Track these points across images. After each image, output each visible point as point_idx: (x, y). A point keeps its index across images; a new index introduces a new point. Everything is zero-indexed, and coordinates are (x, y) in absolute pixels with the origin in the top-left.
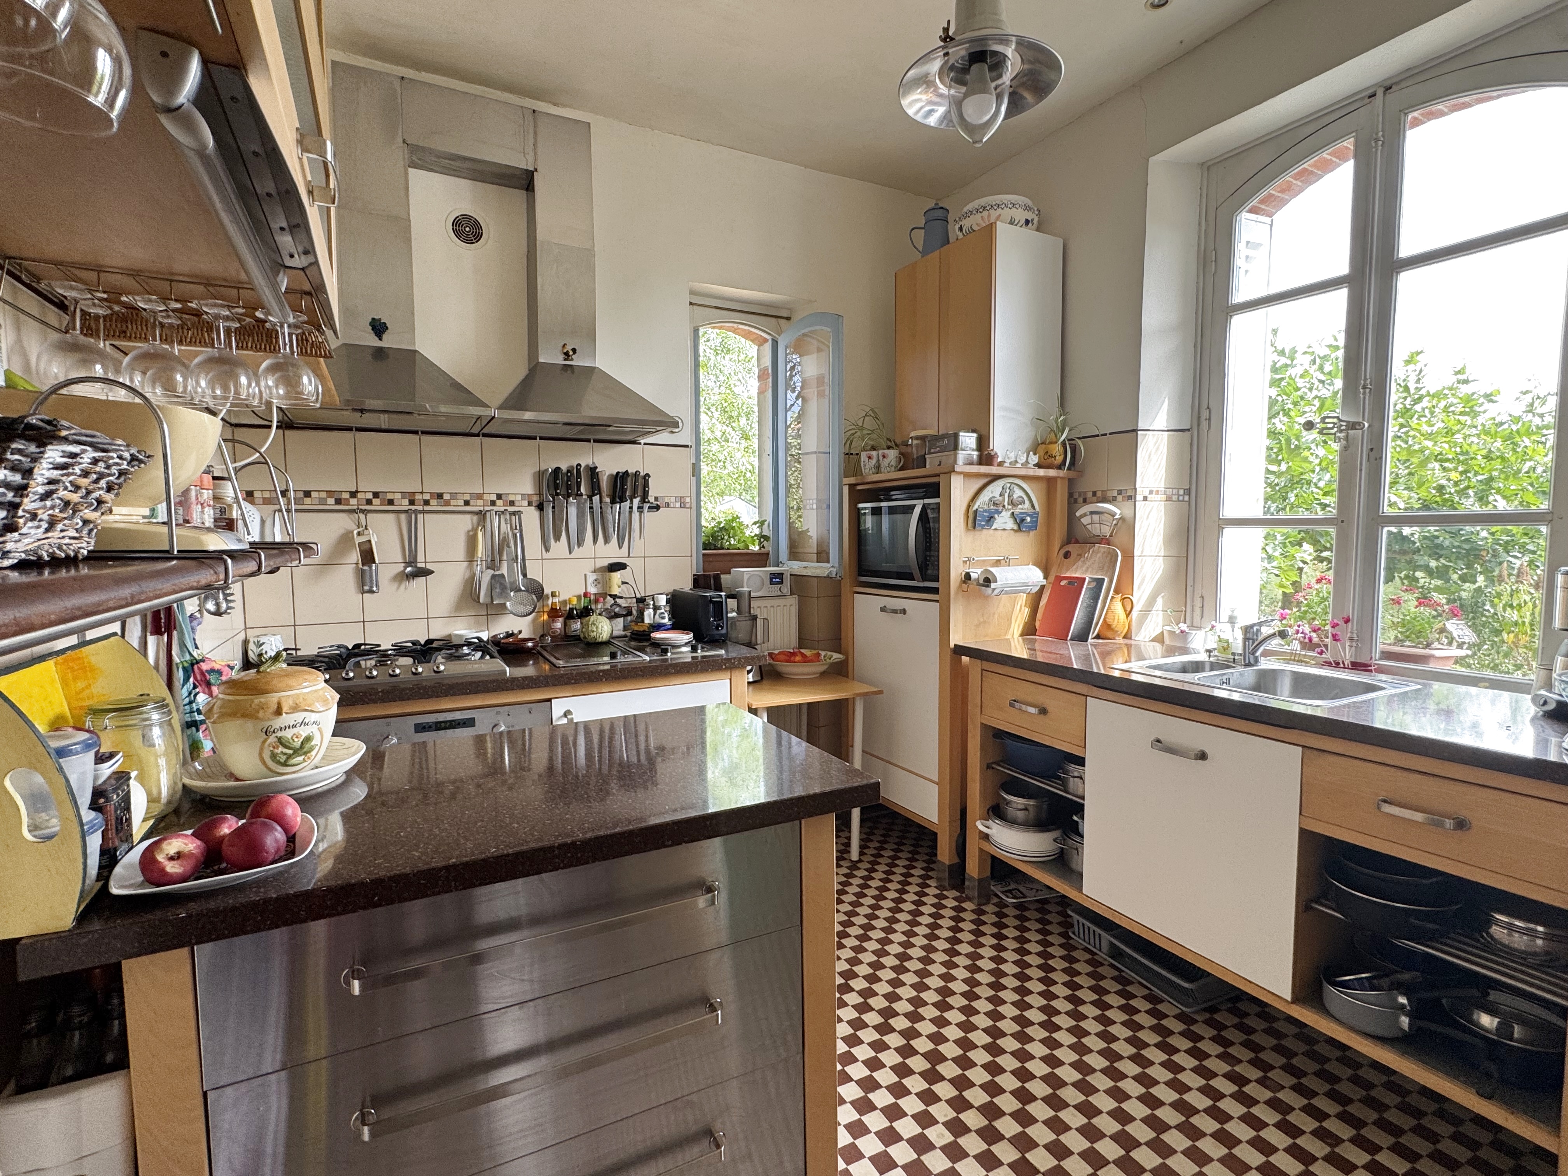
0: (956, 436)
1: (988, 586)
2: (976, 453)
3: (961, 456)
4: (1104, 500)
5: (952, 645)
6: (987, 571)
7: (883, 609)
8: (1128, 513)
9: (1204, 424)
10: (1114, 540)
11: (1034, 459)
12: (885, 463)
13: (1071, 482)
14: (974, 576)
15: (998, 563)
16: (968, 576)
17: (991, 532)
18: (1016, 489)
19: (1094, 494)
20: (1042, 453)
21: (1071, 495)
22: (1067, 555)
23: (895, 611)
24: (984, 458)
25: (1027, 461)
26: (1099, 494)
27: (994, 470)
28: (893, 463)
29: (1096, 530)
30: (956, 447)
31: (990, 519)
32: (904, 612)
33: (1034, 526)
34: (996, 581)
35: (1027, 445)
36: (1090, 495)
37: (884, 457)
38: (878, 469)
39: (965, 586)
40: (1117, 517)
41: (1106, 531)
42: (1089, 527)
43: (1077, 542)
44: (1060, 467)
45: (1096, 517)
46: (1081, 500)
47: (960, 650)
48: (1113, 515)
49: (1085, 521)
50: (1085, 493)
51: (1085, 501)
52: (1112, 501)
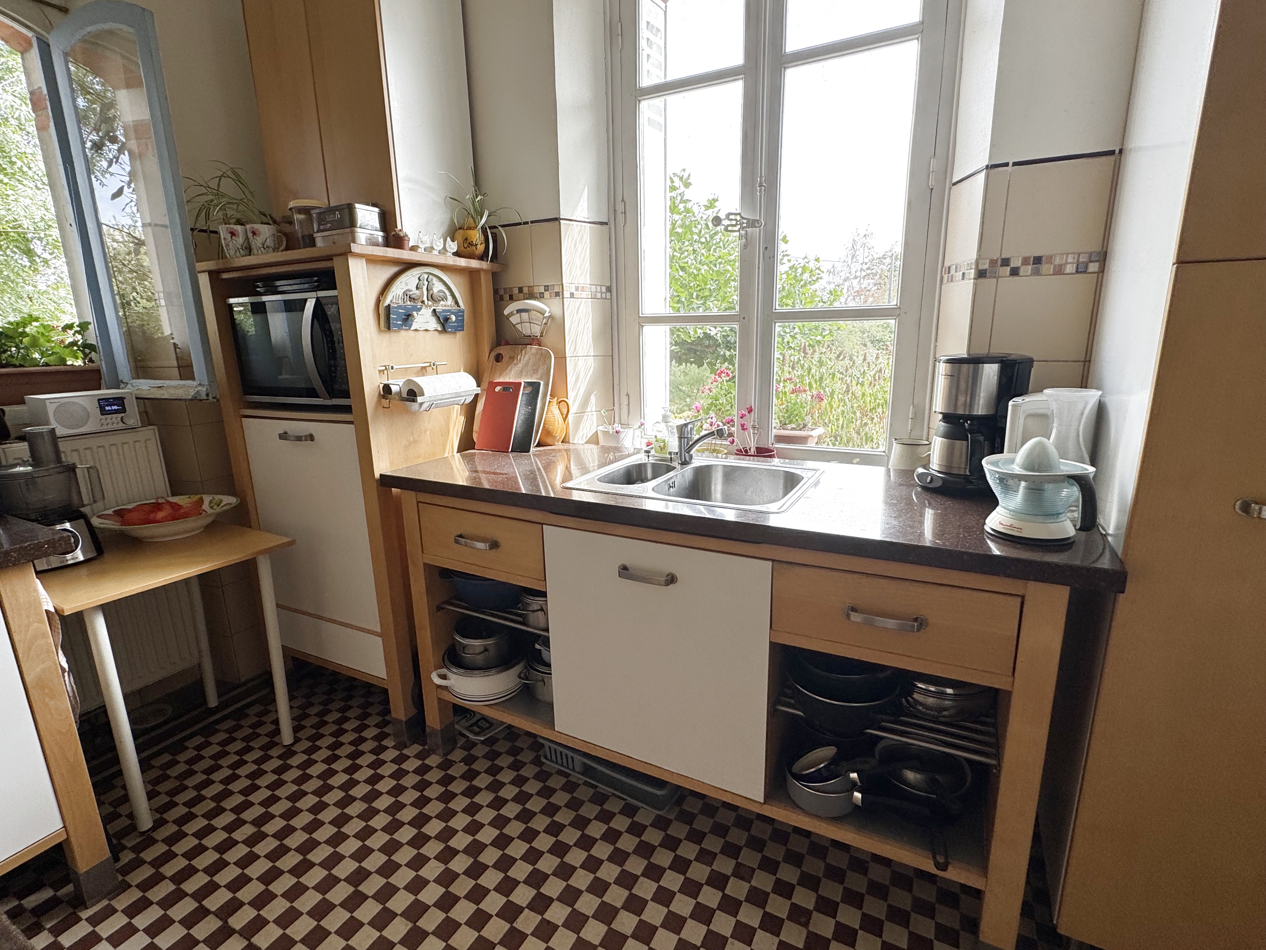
0: (350, 210)
1: (414, 401)
2: (381, 234)
3: (362, 236)
4: (531, 296)
5: (377, 475)
6: (409, 381)
7: (284, 436)
8: (557, 312)
9: (620, 217)
10: (545, 340)
11: (453, 247)
12: (257, 242)
13: (495, 276)
14: (395, 389)
15: (423, 371)
16: (387, 389)
17: (411, 333)
18: (435, 280)
19: (521, 290)
20: (461, 241)
21: (496, 291)
22: (498, 358)
23: (299, 438)
24: (391, 239)
25: (444, 248)
26: (525, 290)
27: (405, 255)
28: (269, 243)
29: (526, 329)
30: (352, 223)
31: (407, 318)
32: (311, 438)
33: (460, 327)
34: (423, 394)
35: (443, 229)
36: (516, 291)
37: (254, 233)
38: (249, 250)
39: (385, 402)
40: (546, 315)
41: (536, 330)
42: (519, 327)
43: (507, 343)
44: (483, 257)
45: (525, 315)
46: (507, 297)
47: (387, 481)
48: (542, 313)
49: (514, 320)
50: (511, 289)
51: (511, 298)
52: (540, 297)
